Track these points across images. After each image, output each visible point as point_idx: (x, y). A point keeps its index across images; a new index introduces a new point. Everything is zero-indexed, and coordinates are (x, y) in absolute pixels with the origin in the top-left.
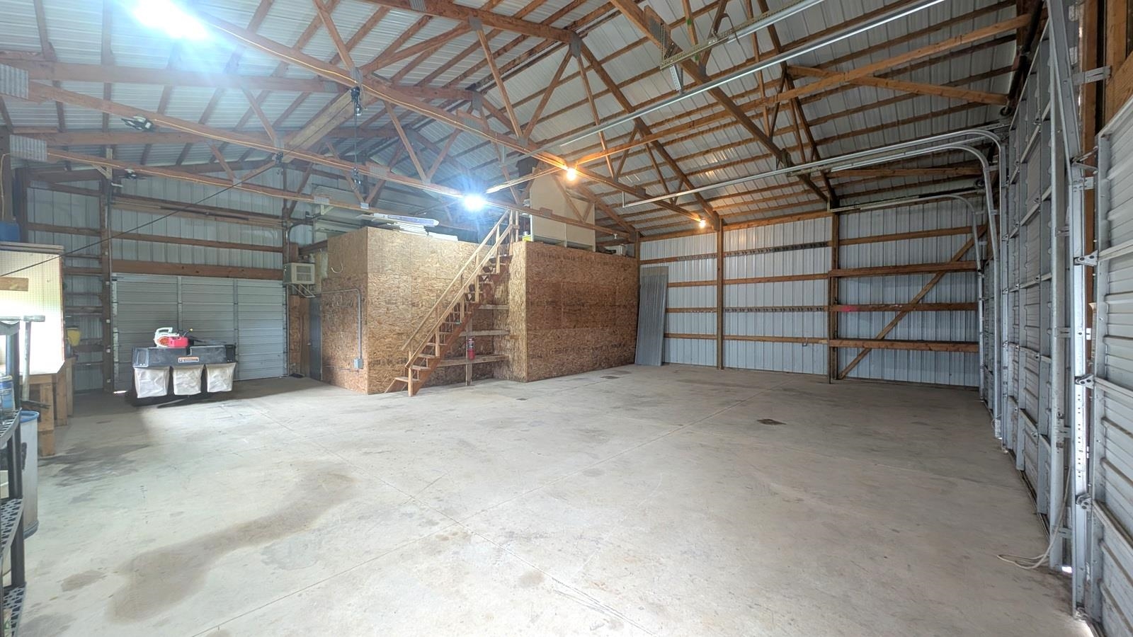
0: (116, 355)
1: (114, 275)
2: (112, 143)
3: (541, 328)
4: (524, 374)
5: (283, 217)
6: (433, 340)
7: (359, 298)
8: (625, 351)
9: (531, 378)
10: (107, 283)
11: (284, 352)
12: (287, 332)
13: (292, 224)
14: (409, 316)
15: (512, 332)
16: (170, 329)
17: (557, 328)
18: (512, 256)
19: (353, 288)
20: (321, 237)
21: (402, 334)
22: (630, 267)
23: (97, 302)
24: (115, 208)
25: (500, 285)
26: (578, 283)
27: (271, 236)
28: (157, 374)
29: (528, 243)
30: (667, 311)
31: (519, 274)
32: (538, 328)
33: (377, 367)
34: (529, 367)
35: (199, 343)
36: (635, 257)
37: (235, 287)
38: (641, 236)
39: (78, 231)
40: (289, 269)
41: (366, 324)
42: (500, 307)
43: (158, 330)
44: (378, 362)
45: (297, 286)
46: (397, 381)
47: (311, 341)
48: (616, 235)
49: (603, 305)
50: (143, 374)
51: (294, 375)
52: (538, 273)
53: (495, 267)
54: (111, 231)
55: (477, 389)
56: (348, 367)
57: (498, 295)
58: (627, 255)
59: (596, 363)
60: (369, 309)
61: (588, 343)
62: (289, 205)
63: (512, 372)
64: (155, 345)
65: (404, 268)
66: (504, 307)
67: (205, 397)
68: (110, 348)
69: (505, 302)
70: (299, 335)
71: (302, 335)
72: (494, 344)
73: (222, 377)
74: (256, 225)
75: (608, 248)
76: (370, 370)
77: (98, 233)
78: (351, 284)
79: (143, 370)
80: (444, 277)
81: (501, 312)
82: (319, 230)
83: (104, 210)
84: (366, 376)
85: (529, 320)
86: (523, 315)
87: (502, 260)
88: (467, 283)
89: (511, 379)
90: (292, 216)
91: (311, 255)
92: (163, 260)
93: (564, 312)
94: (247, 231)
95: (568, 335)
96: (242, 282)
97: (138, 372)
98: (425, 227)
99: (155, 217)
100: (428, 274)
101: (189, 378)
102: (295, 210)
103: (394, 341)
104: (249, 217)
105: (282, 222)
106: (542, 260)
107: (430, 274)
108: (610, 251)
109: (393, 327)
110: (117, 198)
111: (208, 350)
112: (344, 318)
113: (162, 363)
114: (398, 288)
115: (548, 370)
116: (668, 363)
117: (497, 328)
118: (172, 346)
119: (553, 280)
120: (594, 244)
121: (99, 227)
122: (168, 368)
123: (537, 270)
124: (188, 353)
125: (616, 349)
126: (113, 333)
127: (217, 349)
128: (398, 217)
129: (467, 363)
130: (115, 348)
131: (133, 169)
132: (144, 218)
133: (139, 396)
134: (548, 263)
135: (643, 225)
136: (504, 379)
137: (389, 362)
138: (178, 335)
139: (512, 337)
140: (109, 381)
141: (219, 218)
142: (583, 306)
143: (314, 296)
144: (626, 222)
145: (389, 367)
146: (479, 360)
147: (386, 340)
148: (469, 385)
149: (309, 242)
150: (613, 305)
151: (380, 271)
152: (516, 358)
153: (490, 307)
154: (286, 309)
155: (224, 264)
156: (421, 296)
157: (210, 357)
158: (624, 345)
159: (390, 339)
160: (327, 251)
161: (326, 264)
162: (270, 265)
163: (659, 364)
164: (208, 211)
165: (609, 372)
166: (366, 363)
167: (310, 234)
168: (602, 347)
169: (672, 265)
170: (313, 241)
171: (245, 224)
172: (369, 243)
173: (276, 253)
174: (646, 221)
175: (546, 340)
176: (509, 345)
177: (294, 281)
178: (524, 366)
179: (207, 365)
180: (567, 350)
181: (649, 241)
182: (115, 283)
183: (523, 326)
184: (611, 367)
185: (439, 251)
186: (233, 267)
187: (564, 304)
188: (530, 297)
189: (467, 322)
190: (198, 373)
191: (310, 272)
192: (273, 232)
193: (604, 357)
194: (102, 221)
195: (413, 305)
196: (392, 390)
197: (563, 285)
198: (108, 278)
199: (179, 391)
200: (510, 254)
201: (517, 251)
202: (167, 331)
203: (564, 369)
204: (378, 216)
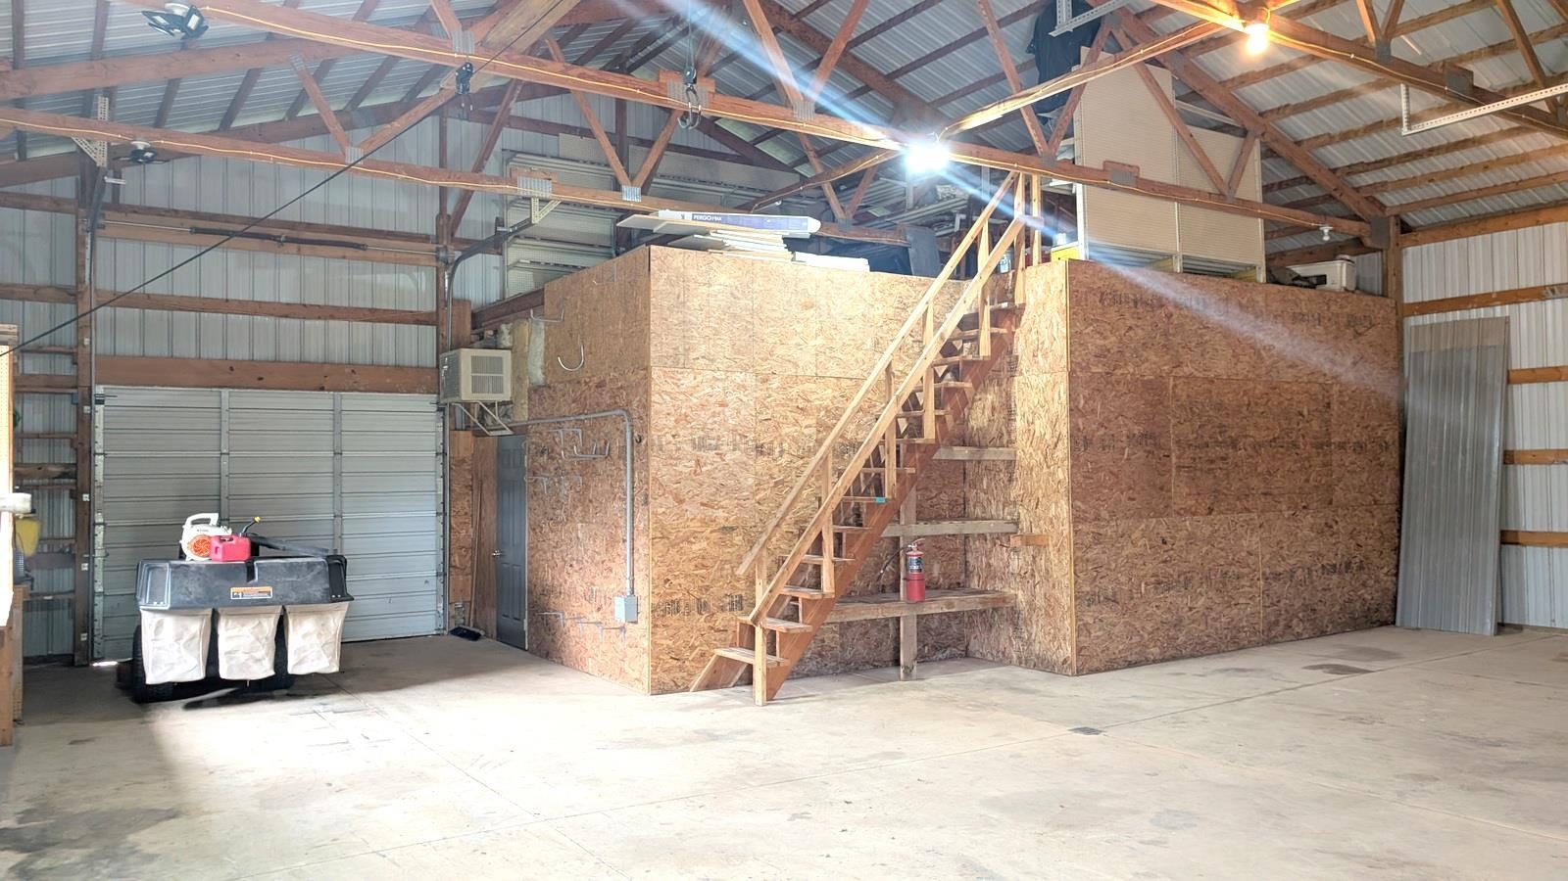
0: (99, 576)
1: (99, 390)
2: (110, 83)
3: (1113, 514)
4: (1068, 651)
5: (438, 239)
6: (817, 547)
7: (628, 434)
8: (1364, 585)
9: (1090, 663)
10: (87, 409)
11: (438, 575)
12: (444, 523)
13: (458, 254)
14: (751, 481)
15: (1024, 525)
16: (214, 517)
17: (1159, 515)
18: (1022, 307)
19: (609, 408)
20: (520, 282)
21: (733, 529)
22: (1373, 325)
23: (66, 456)
24: (104, 237)
25: (985, 391)
26: (1217, 377)
27: (412, 286)
28: (187, 629)
29: (1073, 264)
30: (1509, 458)
31: (1045, 356)
32: (1105, 514)
33: (673, 620)
34: (1082, 629)
35: (272, 552)
36: (1384, 295)
37: (337, 414)
38: (1405, 229)
39: (35, 293)
40: (455, 365)
41: (646, 503)
42: (990, 454)
43: (190, 519)
44: (673, 607)
45: (468, 405)
46: (721, 658)
47: (500, 544)
48: (1326, 229)
49: (1295, 445)
50: (160, 625)
51: (459, 632)
52: (1102, 354)
53: (975, 339)
54: (96, 290)
55: (934, 692)
56: (597, 617)
57: (979, 418)
58: (1359, 288)
59: (1276, 623)
60: (655, 463)
61: (1251, 560)
62: (451, 207)
63: (1029, 643)
64: (182, 556)
65: (738, 352)
66: (1003, 454)
67: (281, 685)
68: (88, 560)
69: (1005, 439)
70: (471, 531)
71: (479, 530)
72: (971, 558)
73: (319, 635)
74: (383, 261)
75: (1300, 270)
76: (655, 626)
77: (72, 295)
78: (607, 399)
79: (158, 617)
80: (835, 371)
81: (990, 469)
82: (515, 266)
83: (84, 244)
84: (645, 643)
85: (1079, 492)
86: (1062, 474)
87: (997, 318)
88: (903, 388)
89: (1024, 662)
90: (457, 235)
91: (503, 327)
92: (193, 354)
93: (1179, 468)
94: (363, 277)
95: (1191, 538)
96: (352, 401)
97: (148, 620)
98: (786, 240)
99: (183, 253)
100: (796, 365)
101: (252, 638)
102: (465, 216)
103: (714, 551)
104: (369, 241)
105: (438, 250)
106: (1113, 315)
107: (801, 364)
108: (1306, 278)
109: (710, 512)
110: (107, 213)
111: (292, 568)
112: (587, 487)
113: (198, 599)
114: (723, 405)
115: (1136, 639)
116: (1519, 628)
117: (978, 511)
118: (218, 558)
119: (1147, 371)
120: (1260, 261)
121: (74, 284)
122: (209, 612)
123: (1102, 342)
124: (251, 575)
125: (1335, 577)
126: (95, 524)
127: (310, 566)
128: (718, 216)
129: (903, 611)
130: (97, 561)
131: (147, 139)
132: (157, 257)
133: (150, 680)
134: (1131, 322)
135: (1415, 194)
136: (1001, 663)
137: (702, 606)
138: (230, 532)
139: (1028, 540)
140: (84, 637)
141: (305, 248)
142: (1234, 445)
143: (509, 432)
144: (1357, 190)
145: (701, 621)
146: (935, 607)
147: (695, 547)
148: (908, 675)
149: (494, 296)
150: (1322, 445)
151: (679, 361)
152: (1040, 602)
153: (962, 453)
154: (443, 464)
155: (312, 359)
156: (777, 427)
157: (294, 588)
158: (1361, 568)
159: (704, 544)
160: (543, 315)
161: (541, 348)
162: (409, 358)
163: (1489, 627)
164: (284, 233)
165: (1328, 649)
166: (645, 608)
167: (494, 277)
168: (1292, 572)
169: (1523, 315)
170: (503, 292)
171: (358, 259)
172: (653, 288)
173: (422, 327)
174: (1430, 179)
175: (1128, 550)
176: (1016, 564)
177: (467, 393)
178: (1068, 625)
179: (288, 608)
180: (1188, 580)
181: (1435, 240)
182: (99, 408)
183: (1062, 509)
184: (1323, 633)
185: (823, 302)
186: (333, 364)
187: (1178, 442)
188: (1080, 421)
189: (903, 495)
190: (269, 626)
191: (501, 372)
192: (415, 274)
193: (1298, 604)
194: (79, 266)
195: (760, 450)
196: (709, 685)
197: (1175, 386)
198: (89, 399)
199: (230, 669)
200: (1018, 302)
201: (1040, 291)
202: (207, 521)
203: (1182, 638)
204: (671, 217)
